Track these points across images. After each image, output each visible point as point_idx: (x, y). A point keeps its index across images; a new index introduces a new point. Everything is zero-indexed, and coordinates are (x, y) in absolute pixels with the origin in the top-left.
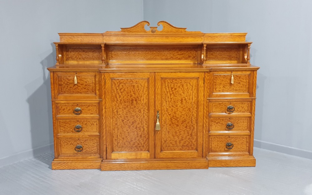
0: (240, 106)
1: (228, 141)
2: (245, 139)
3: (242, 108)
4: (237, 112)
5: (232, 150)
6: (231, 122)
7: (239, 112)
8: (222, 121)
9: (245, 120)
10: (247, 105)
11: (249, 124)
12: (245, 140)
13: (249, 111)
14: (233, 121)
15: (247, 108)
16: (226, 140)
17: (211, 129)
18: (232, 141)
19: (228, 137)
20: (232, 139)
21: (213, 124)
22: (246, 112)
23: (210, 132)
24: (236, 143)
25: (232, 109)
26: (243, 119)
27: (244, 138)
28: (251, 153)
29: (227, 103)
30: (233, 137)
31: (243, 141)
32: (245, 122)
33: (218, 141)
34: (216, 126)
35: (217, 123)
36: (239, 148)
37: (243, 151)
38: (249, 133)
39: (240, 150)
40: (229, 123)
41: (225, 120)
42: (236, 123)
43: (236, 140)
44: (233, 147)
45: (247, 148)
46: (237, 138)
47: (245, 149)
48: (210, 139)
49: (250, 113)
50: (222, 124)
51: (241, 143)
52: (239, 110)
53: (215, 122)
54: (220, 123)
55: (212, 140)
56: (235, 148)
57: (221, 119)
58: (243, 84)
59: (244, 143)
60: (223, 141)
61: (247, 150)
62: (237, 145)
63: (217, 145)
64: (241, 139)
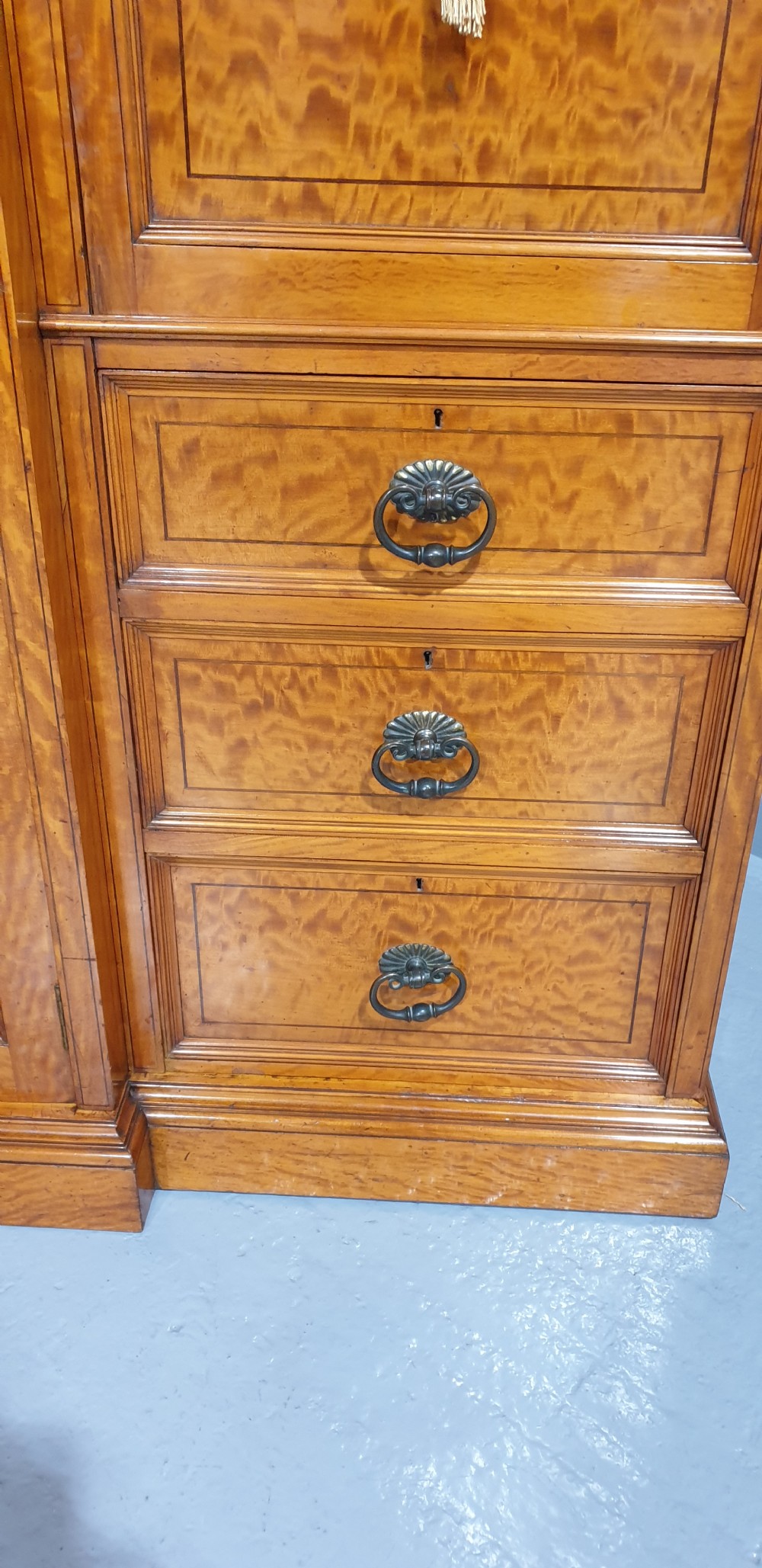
0: (591, 472)
1: (408, 928)
2: (626, 914)
3: (623, 498)
4: (541, 558)
5: (458, 1026)
6: (447, 707)
7: (562, 572)
8: (323, 686)
9: (648, 680)
10: (703, 467)
11: (689, 733)
12: (622, 926)
13: (716, 559)
14: (475, 692)
15: (694, 501)
16: (382, 920)
17: (174, 787)
18: (454, 932)
19: (404, 879)
20: (457, 911)
21: (199, 715)
22: (666, 563)
23: (170, 818)
24: (500, 954)
25: (451, 513)
26: (621, 674)
27: (609, 907)
28: (686, 1059)
29: (388, 411)
30: (463, 884)
31: (601, 936)
32: (649, 710)
33: (277, 922)
34: (242, 743)
35: (253, 709)
36: (541, 1006)
37: (593, 1047)
38: (684, 852)
39: (557, 1031)
40: (419, 723)
41: (363, 675)
42: (515, 714)
43: (501, 919)
44: (469, 992)
45: (645, 1012)
46: (517, 906)
47: (612, 1023)
48: (182, 898)
49: (736, 590)
50: (326, 723)
51: (571, 962)
52: (560, 529)
53: (223, 691)
54: (290, 709)
55: (205, 906)
56: (481, 1011)
57: (303, 653)
58: (659, 68)
59: (613, 959)
60: (336, 927)
61: (642, 1032)
62: (513, 975)
63: (273, 966)
64: (572, 912)
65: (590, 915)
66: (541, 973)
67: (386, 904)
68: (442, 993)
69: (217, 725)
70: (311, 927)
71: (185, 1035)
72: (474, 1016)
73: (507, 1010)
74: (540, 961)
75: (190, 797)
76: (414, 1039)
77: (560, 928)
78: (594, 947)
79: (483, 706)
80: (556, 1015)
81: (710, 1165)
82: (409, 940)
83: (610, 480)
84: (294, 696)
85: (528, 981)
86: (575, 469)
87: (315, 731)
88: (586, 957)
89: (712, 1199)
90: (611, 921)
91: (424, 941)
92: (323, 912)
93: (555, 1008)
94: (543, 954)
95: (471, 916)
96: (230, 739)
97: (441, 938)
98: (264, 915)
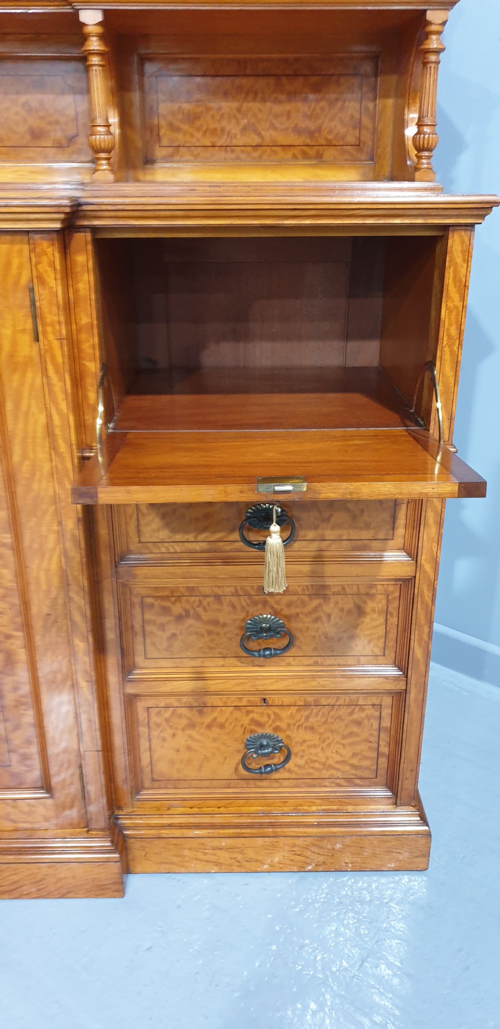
1: (260, 724)
2: (370, 711)
3: (354, 517)
5: (287, 775)
6: (276, 613)
8: (216, 606)
11: (393, 620)
12: (368, 718)
13: (398, 542)
14: (289, 605)
15: (386, 516)
16: (246, 721)
17: (139, 659)
18: (283, 725)
19: (256, 699)
20: (285, 714)
21: (153, 622)
22: (376, 544)
23: (137, 674)
24: (308, 736)
26: (359, 594)
27: (362, 708)
28: (405, 785)
30: (287, 700)
31: (358, 723)
32: (374, 610)
33: (192, 725)
34: (174, 635)
35: (180, 618)
36: (330, 762)
37: (358, 781)
38: (396, 678)
39: (339, 775)
40: (263, 620)
41: (234, 599)
42: (309, 614)
43: (307, 717)
44: (293, 757)
45: (383, 761)
46: (315, 710)
47: (367, 768)
48: (142, 715)
49: (409, 554)
50: (216, 623)
51: (344, 737)
52: (325, 531)
53: (166, 611)
54: (198, 617)
55: (155, 719)
56: (300, 767)
59: (365, 735)
60: (222, 726)
61: (382, 772)
62: (315, 746)
63: (189, 748)
64: (343, 712)
65: (352, 713)
66: (329, 744)
67: (248, 712)
68: (278, 758)
69: (162, 627)
70: (209, 727)
71: (143, 788)
72: (296, 769)
73: (312, 765)
74: (328, 738)
75: (148, 663)
76: (264, 783)
77: (337, 720)
78: (355, 729)
79: (293, 611)
80: (338, 766)
81: (422, 841)
82: (260, 731)
84: (200, 610)
85: (322, 749)
87: (210, 628)
88: (351, 734)
89: (425, 860)
90: (363, 715)
91: (268, 731)
92: (215, 719)
93: (338, 762)
94: (329, 734)
95: (292, 716)
96: (168, 633)
97: (277, 729)
98: (184, 722)
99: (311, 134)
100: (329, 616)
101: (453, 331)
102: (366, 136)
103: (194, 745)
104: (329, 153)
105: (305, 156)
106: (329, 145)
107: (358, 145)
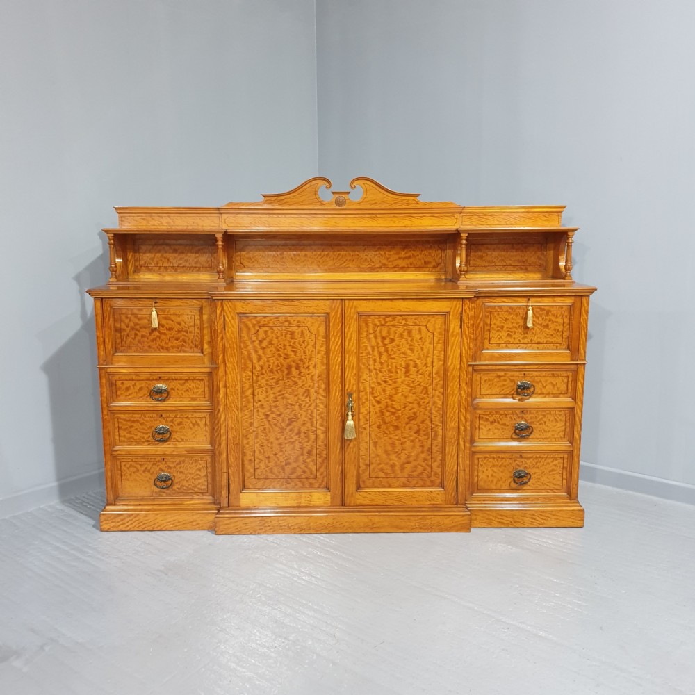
0: (548, 382)
1: (519, 466)
2: (560, 461)
3: (554, 386)
4: (541, 395)
5: (529, 488)
6: (526, 421)
7: (545, 397)
8: (505, 418)
9: (560, 415)
10: (566, 380)
11: (568, 424)
12: (559, 463)
13: (569, 395)
14: (531, 418)
15: (565, 386)
16: (514, 464)
17: (476, 438)
18: (528, 466)
19: (518, 455)
20: (528, 462)
21: (482, 424)
22: (561, 395)
23: (475, 444)
24: (537, 470)
25: (528, 388)
26: (555, 414)
27: (557, 459)
29: (516, 374)
30: (529, 455)
31: (555, 465)
32: (561, 420)
33: (494, 466)
34: (490, 429)
35: (492, 423)
36: (545, 482)
37: (555, 491)
38: (569, 446)
39: (548, 488)
40: (522, 424)
41: (512, 416)
42: (538, 421)
43: (537, 463)
44: (531, 479)
45: (565, 482)
46: (540, 459)
47: (558, 485)
48: (476, 462)
50: (504, 424)
51: (550, 472)
52: (545, 391)
53: (487, 420)
54: (498, 422)
55: (480, 463)
57: (502, 412)
58: (555, 330)
59: (558, 470)
61: (564, 487)
62: (539, 475)
63: (492, 475)
64: (549, 461)
65: (553, 461)
66: (544, 474)
67: (515, 461)
69: (486, 426)
70: (500, 466)
72: (532, 485)
73: (538, 483)
74: (544, 472)
75: (480, 440)
76: (521, 491)
77: (548, 464)
78: (554, 468)
79: (532, 420)
80: (548, 484)
82: (519, 469)
83: (551, 383)
84: (499, 420)
85: (542, 476)
86: (546, 381)
87: (503, 427)
88: (553, 470)
90: (557, 462)
91: (522, 468)
92: (503, 463)
93: (548, 482)
94: (545, 470)
95: (531, 463)
96: (488, 428)
97: (525, 467)
98: (491, 464)
99: (524, 262)
100: (545, 422)
101: (585, 325)
102: (543, 263)
103: (494, 474)
104: (529, 268)
105: (521, 269)
106: (530, 265)
107: (541, 265)
